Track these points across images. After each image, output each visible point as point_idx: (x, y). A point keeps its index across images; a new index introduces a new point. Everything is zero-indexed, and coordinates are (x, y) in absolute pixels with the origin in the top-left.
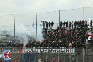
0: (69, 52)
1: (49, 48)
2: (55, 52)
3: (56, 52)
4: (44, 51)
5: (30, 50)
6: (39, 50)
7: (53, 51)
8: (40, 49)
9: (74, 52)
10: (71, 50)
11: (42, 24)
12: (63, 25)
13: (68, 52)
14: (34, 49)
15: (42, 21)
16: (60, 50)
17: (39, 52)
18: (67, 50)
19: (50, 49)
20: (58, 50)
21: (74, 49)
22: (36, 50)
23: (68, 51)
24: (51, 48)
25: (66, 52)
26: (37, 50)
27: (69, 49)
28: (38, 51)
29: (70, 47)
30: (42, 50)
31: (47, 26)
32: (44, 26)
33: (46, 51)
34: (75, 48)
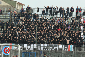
2: (52, 49)
7: (49, 48)
13: (67, 50)
18: (66, 47)
20: (55, 48)
22: (27, 47)
25: (65, 50)
28: (30, 49)
33: (40, 48)
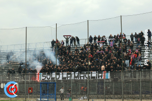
0: (103, 78)
1: (74, 74)
3: (85, 78)
4: (68, 77)
5: (49, 77)
6: (61, 76)
7: (81, 77)
8: (63, 74)
9: (109, 78)
10: (105, 76)
11: (65, 40)
12: (93, 41)
13: (101, 78)
14: (54, 75)
15: (64, 36)
16: (90, 75)
17: (61, 79)
18: (100, 75)
19: (76, 75)
20: (87, 75)
21: (109, 74)
22: (56, 77)
23: (102, 76)
24: (77, 73)
25: (99, 78)
26: (58, 77)
27: (102, 73)
29: (104, 71)
30: (65, 76)
31: (71, 42)
32: (67, 42)
33: (70, 77)
34: (111, 71)
